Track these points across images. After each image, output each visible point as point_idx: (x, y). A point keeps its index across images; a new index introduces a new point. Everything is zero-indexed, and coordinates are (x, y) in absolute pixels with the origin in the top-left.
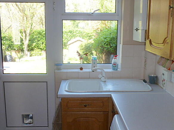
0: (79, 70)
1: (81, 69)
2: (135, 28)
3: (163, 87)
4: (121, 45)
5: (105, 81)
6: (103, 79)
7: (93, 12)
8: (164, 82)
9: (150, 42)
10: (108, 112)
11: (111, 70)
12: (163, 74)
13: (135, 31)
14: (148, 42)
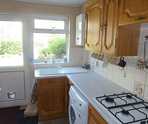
0: (45, 63)
1: (46, 62)
2: (77, 38)
3: (93, 70)
4: (69, 48)
5: (61, 69)
6: (60, 67)
7: (52, 29)
8: (93, 67)
9: (88, 45)
10: (65, 85)
11: (63, 62)
12: (93, 63)
13: (77, 40)
14: (86, 45)
